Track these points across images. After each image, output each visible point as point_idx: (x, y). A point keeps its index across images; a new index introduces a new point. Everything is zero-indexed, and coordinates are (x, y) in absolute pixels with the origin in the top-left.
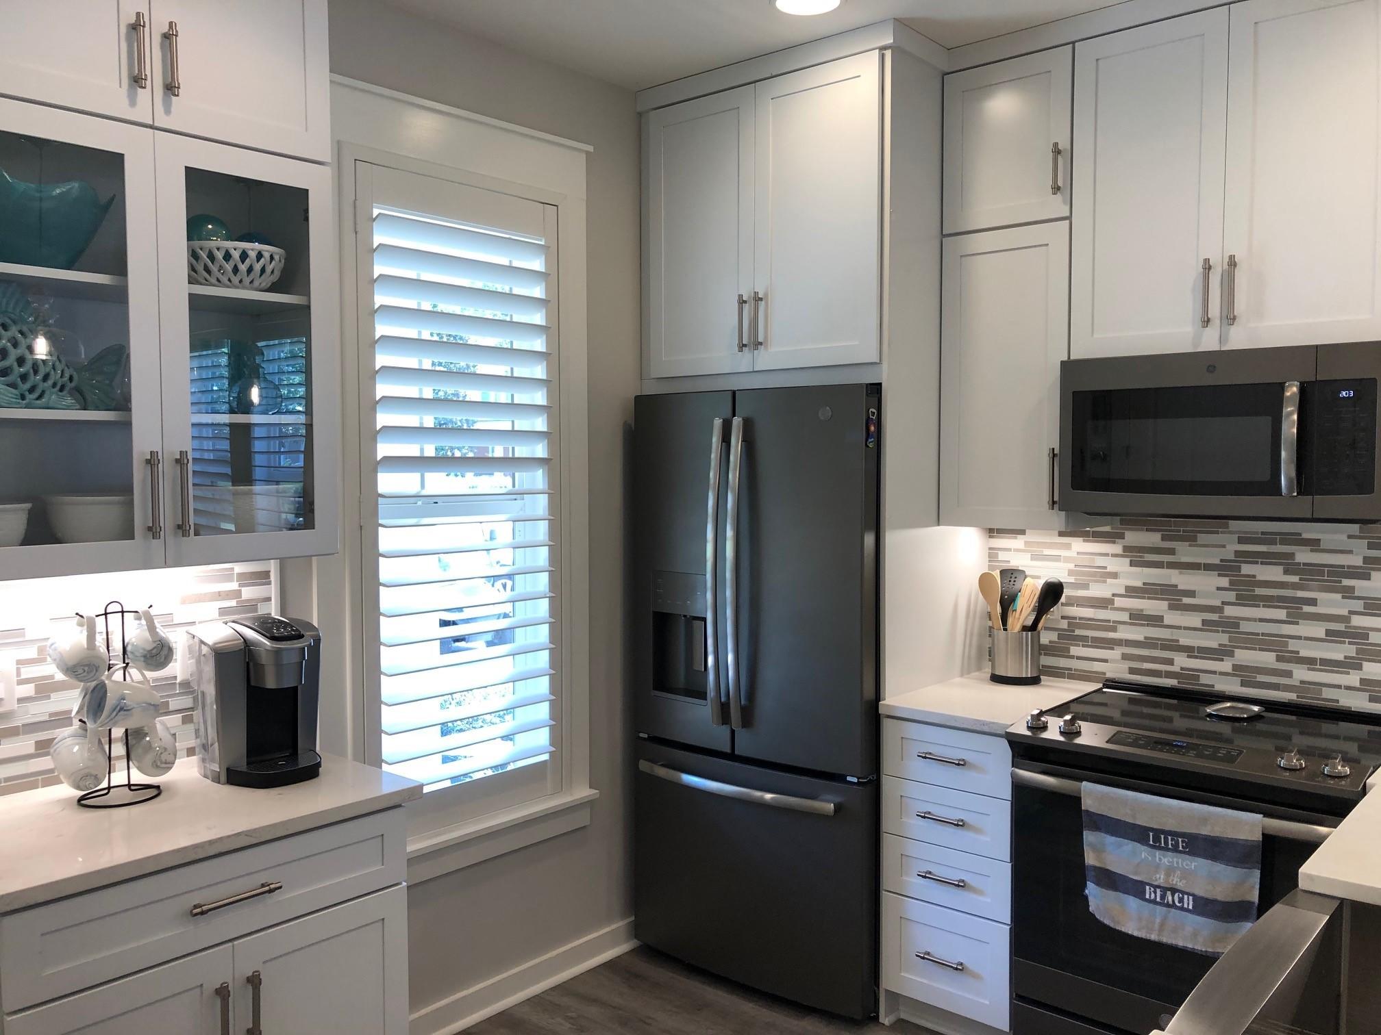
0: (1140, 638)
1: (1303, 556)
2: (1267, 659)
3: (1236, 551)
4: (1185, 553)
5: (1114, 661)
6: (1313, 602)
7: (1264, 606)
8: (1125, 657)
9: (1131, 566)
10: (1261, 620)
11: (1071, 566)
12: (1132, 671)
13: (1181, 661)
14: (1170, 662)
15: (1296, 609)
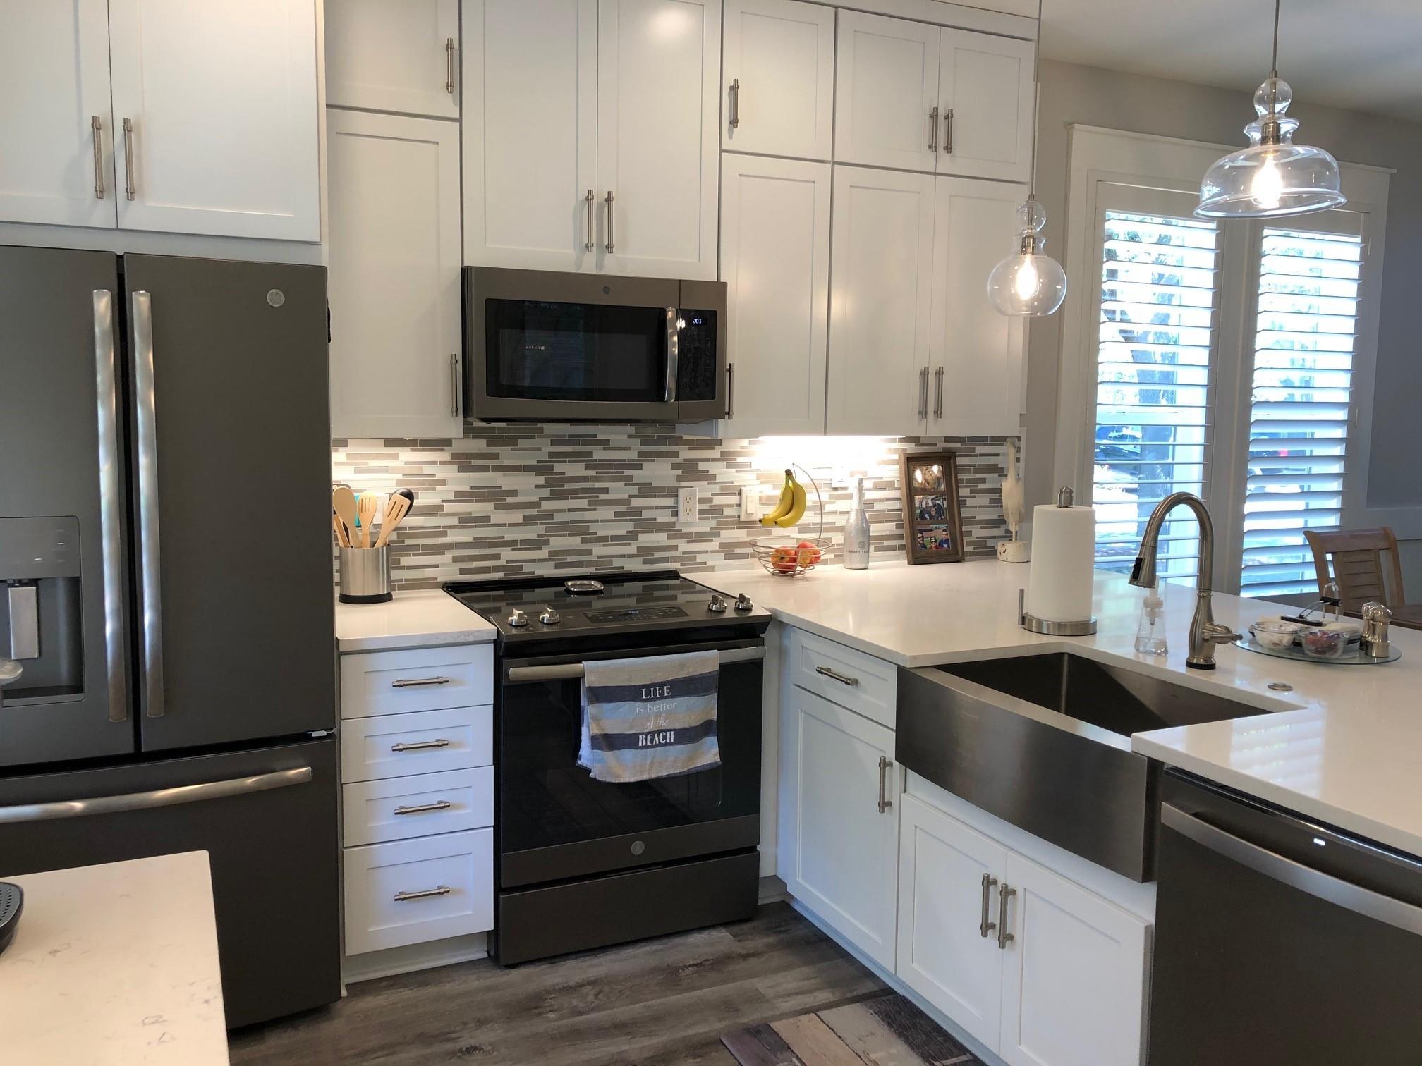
0: (470, 539)
1: (599, 454)
2: (574, 542)
3: (549, 453)
4: (508, 456)
5: (444, 565)
6: (606, 491)
7: (571, 498)
8: (456, 559)
9: (459, 472)
10: (570, 510)
11: (399, 476)
12: (462, 571)
13: (507, 555)
14: (497, 557)
15: (594, 497)
